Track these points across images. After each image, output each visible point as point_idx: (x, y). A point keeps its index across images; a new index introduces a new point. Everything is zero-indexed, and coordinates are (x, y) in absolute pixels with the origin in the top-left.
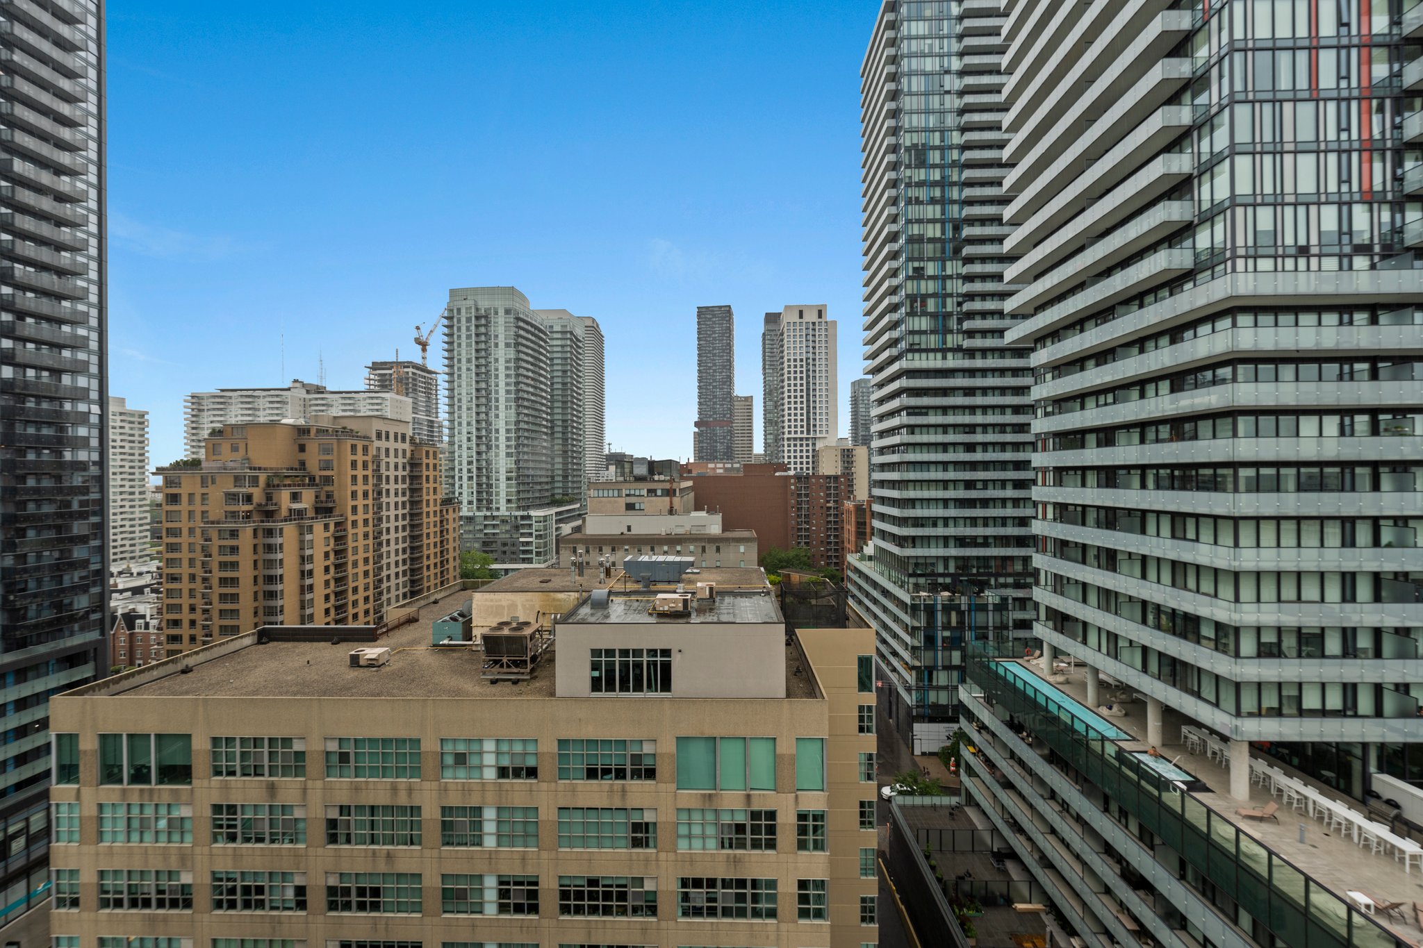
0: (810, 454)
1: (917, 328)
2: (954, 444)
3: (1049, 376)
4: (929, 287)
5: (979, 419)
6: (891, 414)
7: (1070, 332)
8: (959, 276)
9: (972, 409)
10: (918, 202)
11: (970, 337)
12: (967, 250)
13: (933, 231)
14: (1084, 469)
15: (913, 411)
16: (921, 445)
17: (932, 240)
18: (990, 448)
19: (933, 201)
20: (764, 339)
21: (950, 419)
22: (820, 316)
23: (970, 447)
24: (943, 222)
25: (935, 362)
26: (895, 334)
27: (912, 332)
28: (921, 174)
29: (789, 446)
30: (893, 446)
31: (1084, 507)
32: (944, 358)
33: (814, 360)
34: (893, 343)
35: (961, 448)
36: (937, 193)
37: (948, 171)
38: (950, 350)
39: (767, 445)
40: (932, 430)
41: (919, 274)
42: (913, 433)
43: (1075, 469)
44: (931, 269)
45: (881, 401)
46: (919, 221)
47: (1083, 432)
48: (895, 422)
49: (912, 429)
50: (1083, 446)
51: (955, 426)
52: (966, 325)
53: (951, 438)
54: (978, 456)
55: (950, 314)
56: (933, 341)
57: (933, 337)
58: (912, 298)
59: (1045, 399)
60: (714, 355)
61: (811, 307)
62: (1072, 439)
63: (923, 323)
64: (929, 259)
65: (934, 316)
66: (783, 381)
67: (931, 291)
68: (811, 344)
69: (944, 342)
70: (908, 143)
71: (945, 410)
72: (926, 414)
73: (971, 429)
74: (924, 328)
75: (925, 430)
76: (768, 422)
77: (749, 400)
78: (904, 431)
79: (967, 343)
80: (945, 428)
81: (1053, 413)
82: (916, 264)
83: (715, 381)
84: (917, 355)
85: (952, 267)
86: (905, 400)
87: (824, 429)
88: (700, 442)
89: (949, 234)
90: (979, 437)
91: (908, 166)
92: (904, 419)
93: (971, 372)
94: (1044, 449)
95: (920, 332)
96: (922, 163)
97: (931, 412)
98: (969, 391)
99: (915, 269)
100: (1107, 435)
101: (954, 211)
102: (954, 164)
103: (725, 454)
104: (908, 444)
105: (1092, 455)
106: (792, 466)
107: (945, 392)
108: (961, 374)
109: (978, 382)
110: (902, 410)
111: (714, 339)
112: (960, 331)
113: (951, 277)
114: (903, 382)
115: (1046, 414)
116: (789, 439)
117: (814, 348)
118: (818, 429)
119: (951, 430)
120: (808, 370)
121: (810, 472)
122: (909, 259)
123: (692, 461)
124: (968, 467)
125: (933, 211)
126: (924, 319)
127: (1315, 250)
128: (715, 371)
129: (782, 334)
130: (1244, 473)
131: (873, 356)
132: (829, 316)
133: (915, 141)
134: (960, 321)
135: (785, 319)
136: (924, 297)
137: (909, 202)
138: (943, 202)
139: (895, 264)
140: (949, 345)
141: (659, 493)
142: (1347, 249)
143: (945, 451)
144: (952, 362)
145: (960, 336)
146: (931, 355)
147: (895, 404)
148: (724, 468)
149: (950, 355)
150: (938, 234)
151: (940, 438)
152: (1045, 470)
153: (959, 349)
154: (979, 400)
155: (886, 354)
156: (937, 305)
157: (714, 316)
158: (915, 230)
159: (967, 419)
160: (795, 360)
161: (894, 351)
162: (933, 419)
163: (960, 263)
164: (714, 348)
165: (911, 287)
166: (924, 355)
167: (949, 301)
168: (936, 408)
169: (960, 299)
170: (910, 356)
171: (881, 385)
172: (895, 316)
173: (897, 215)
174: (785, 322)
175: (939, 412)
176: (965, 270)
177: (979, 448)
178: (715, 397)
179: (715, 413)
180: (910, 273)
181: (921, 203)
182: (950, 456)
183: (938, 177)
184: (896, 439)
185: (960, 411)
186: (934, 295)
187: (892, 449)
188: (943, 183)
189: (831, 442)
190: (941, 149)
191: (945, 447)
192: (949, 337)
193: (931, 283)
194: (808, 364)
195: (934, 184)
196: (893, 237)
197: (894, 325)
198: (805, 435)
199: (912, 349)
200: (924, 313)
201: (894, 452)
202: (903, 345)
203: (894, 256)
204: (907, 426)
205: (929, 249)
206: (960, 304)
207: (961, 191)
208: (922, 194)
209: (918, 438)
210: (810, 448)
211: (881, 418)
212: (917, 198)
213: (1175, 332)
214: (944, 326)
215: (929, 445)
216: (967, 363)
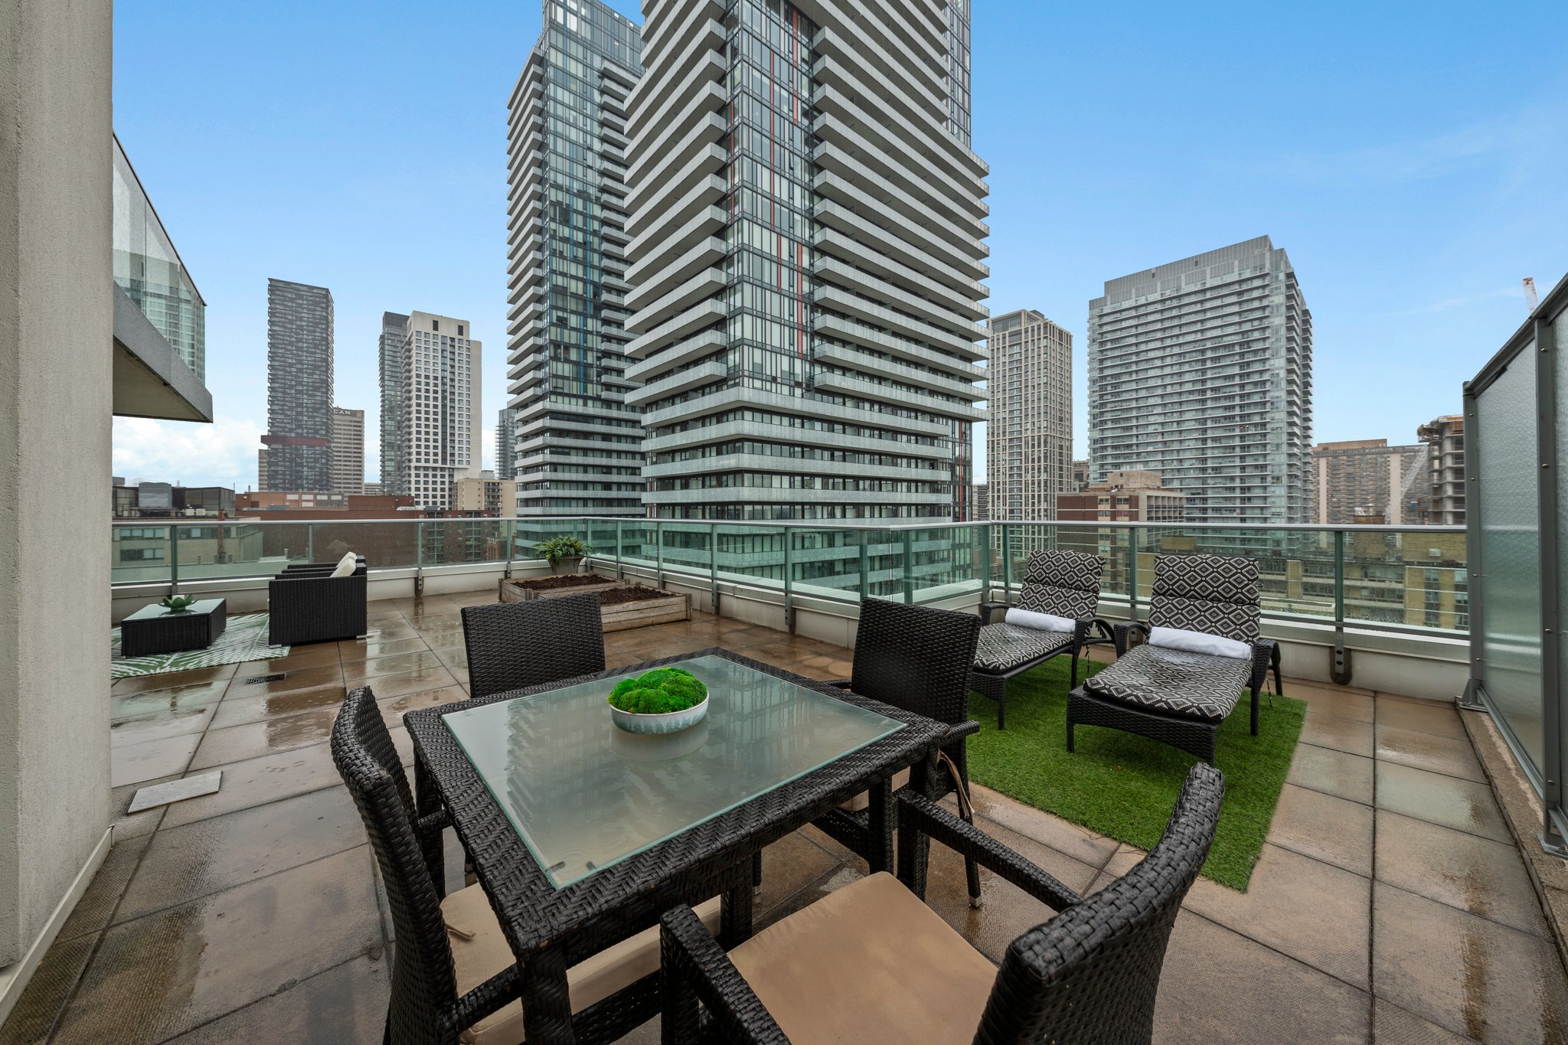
0: (447, 486)
1: (560, 373)
2: (593, 483)
3: (654, 434)
4: (572, 338)
5: (614, 461)
6: (536, 450)
7: (666, 404)
8: (598, 334)
9: (609, 453)
10: (562, 256)
11: (607, 390)
12: (605, 313)
13: (576, 287)
14: (674, 505)
15: (556, 450)
16: (564, 482)
17: (575, 295)
18: (623, 488)
19: (575, 260)
20: (382, 343)
21: (590, 460)
22: (461, 332)
23: (607, 486)
24: (585, 282)
25: (575, 407)
26: (540, 374)
27: (556, 376)
28: (565, 232)
29: (417, 476)
30: (538, 482)
31: (673, 532)
32: (585, 404)
33: (452, 380)
34: (538, 383)
35: (599, 487)
36: (580, 253)
37: (590, 238)
38: (591, 398)
39: (384, 473)
40: (574, 469)
41: (562, 323)
42: (555, 471)
43: (669, 505)
44: (573, 321)
45: (526, 437)
46: (564, 275)
47: (673, 478)
48: (538, 459)
49: (555, 466)
50: (673, 489)
51: (594, 466)
52: (604, 378)
53: (591, 476)
54: (614, 494)
55: (591, 366)
56: (575, 388)
57: (575, 383)
58: (556, 345)
59: (652, 451)
60: (301, 349)
61: (449, 320)
62: (666, 483)
63: (566, 369)
64: (572, 312)
65: (576, 363)
66: (410, 399)
67: (573, 342)
68: (449, 362)
69: (585, 390)
70: (553, 198)
71: (585, 451)
72: (568, 454)
73: (608, 470)
74: (566, 374)
75: (567, 468)
76: (386, 445)
77: (357, 417)
78: (548, 467)
79: (605, 395)
80: (585, 468)
81: (656, 463)
82: (560, 314)
83: (300, 383)
84: (560, 399)
85: (592, 324)
86: (548, 439)
87: (465, 459)
88: (270, 464)
89: (590, 294)
90: (614, 478)
91: (553, 220)
92: (547, 457)
93: (609, 421)
94: (651, 490)
95: (563, 378)
96: (566, 221)
97: (573, 452)
98: (606, 437)
99: (559, 319)
100: (685, 481)
101: (595, 276)
102: (595, 233)
103: (316, 482)
104: (551, 481)
105: (678, 496)
106: (422, 500)
107: (587, 435)
108: (599, 421)
109: (614, 429)
110: (546, 448)
111: (301, 327)
112: (599, 383)
113: (591, 333)
114: (547, 422)
115: (653, 463)
116: (417, 468)
117: (453, 367)
118: (457, 458)
119: (590, 470)
120: (444, 391)
121: (447, 507)
122: (553, 307)
123: (255, 489)
124: (605, 503)
125: (575, 269)
126: (567, 366)
127: (779, 380)
128: (300, 370)
129: (409, 343)
130: (748, 508)
131: (518, 391)
132: (473, 335)
133: (560, 199)
134: (599, 375)
135: (414, 327)
136: (567, 347)
137: (553, 253)
138: (585, 264)
139: (540, 308)
140: (590, 394)
141: (196, 533)
142: (792, 383)
143: (585, 488)
144: (592, 409)
145: (599, 387)
146: (573, 401)
147: (538, 441)
148: (315, 501)
149: (590, 403)
150: (580, 292)
151: (580, 476)
152: (651, 505)
153: (597, 399)
154: (614, 445)
155: (530, 393)
156: (578, 354)
157: (301, 297)
158: (560, 281)
159: (604, 461)
160: (427, 377)
161: (539, 391)
162: (574, 459)
163: (599, 323)
164: (300, 340)
165: (554, 333)
166: (567, 399)
167: (589, 354)
168: (577, 449)
169: (600, 355)
170: (553, 398)
171: (526, 421)
172: (540, 358)
173: (542, 262)
174: (413, 329)
175: (581, 452)
176: (605, 330)
177: (614, 487)
178: (301, 405)
179: (299, 426)
180: (555, 321)
181: (565, 258)
182: (590, 493)
183: (580, 240)
184: (538, 476)
185: (599, 454)
186: (577, 346)
187: (537, 484)
188: (584, 245)
189: (474, 473)
190: (585, 216)
191: (585, 485)
192: (590, 386)
193: (573, 334)
194: (444, 384)
195: (576, 244)
196: (538, 281)
197: (539, 366)
198: (439, 465)
199: (556, 392)
200: (567, 361)
201: (537, 488)
202: (546, 386)
203: (539, 299)
204: (551, 464)
205: (572, 305)
206: (599, 359)
207: (600, 260)
208: (567, 249)
209: (560, 475)
210: (447, 480)
211: (526, 453)
212: (561, 253)
213: (720, 415)
214: (585, 375)
215: (570, 482)
216: (605, 412)
